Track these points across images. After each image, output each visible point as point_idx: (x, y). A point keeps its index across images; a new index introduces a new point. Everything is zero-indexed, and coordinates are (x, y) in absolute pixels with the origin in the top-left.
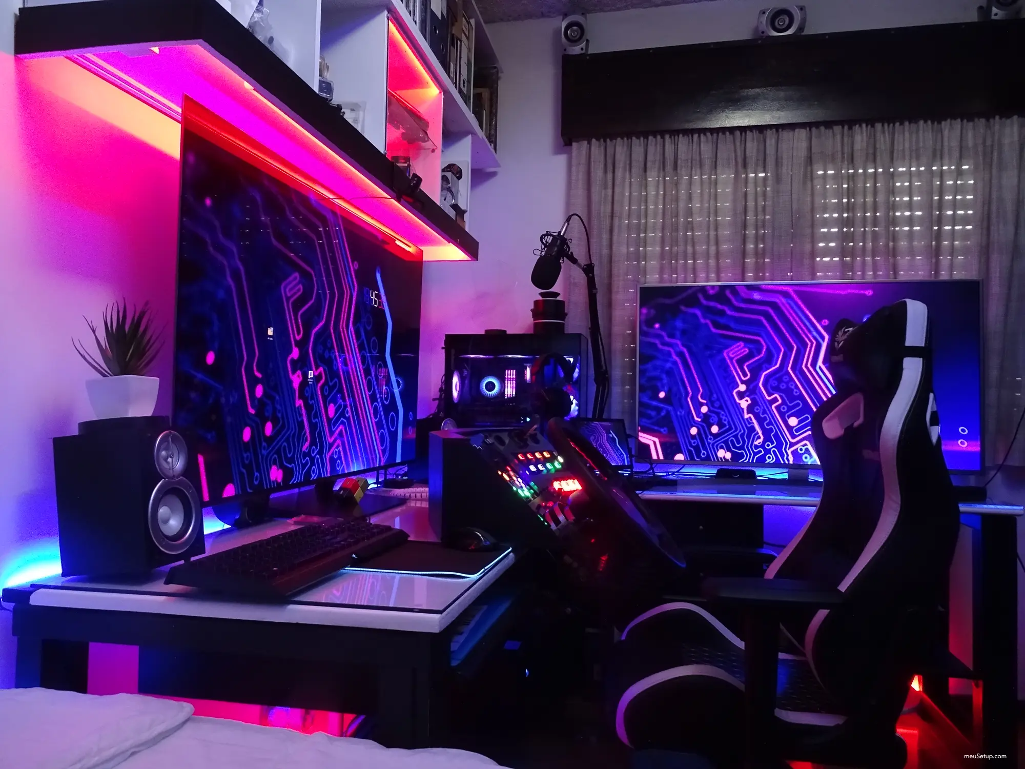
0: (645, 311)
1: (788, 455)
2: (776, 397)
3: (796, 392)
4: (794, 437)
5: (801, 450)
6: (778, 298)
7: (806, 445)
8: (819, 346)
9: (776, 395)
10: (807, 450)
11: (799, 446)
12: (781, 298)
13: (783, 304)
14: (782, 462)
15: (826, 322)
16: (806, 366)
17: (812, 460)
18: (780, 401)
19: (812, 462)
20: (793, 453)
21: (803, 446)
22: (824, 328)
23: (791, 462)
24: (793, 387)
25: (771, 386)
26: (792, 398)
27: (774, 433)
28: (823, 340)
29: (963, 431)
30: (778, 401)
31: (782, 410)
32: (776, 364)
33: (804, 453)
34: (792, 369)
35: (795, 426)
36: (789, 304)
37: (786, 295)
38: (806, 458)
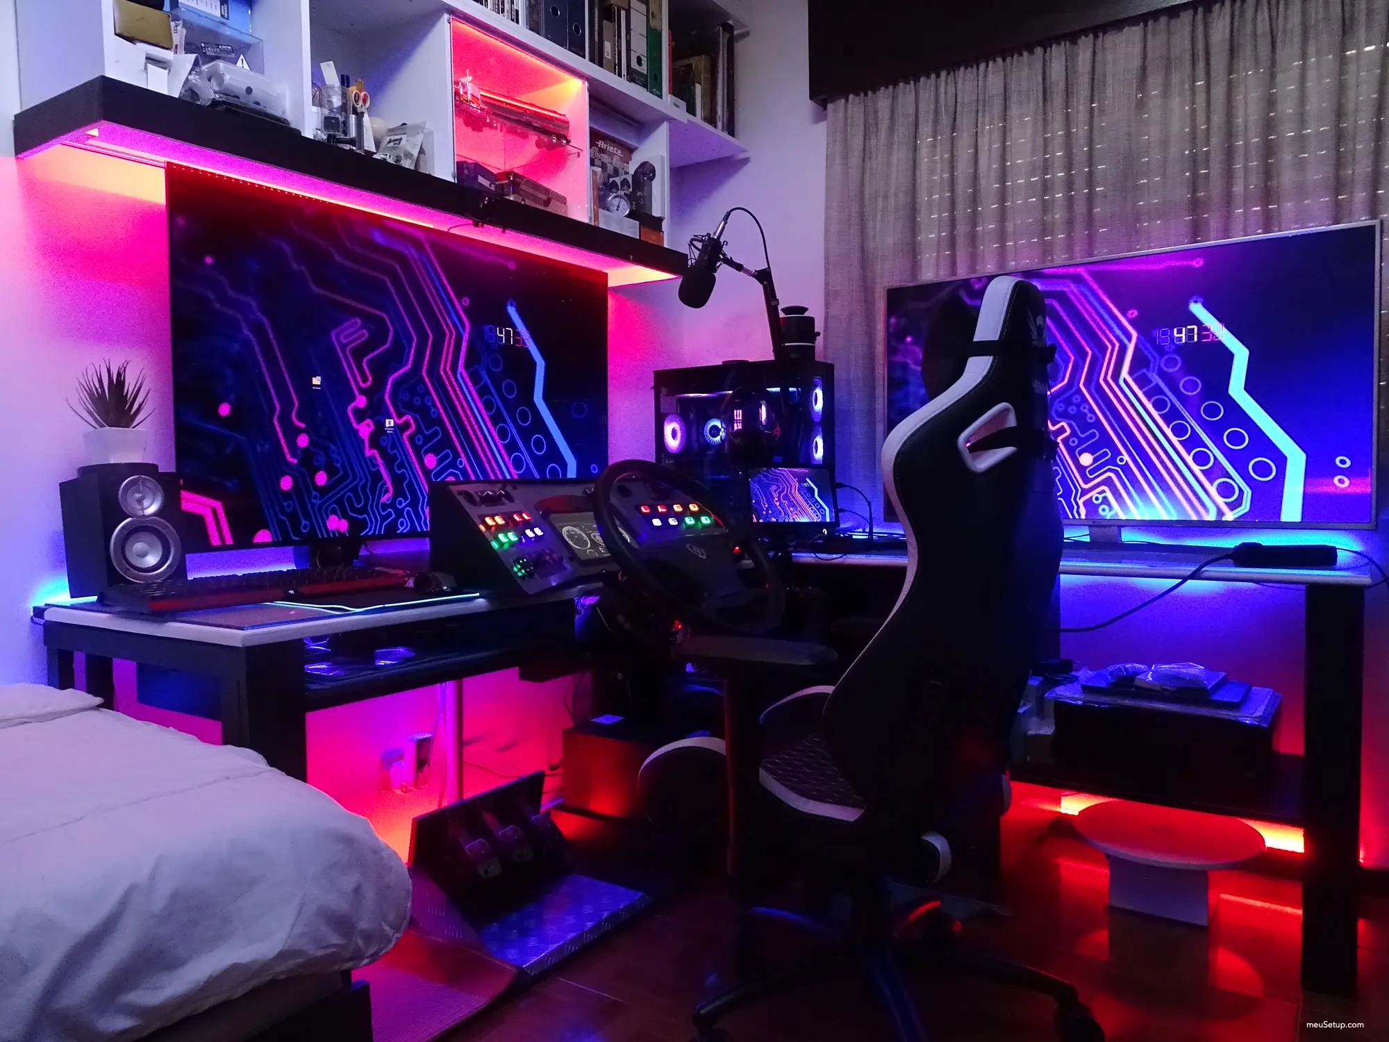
0: (893, 320)
1: (1078, 507)
2: (1063, 426)
3: (1091, 418)
4: (1087, 481)
5: (1097, 499)
6: (1069, 287)
7: (1104, 491)
8: (1123, 349)
9: (1063, 424)
10: (1105, 499)
11: (1094, 494)
12: (1072, 286)
13: (1072, 292)
14: (1071, 517)
15: (1134, 313)
16: (1105, 380)
17: (1112, 513)
18: (1068, 431)
19: (1112, 516)
20: (1085, 503)
21: (1100, 493)
22: (1131, 322)
23: (1083, 517)
24: (1086, 411)
25: (1057, 412)
26: (1085, 426)
27: (1060, 476)
28: (1130, 339)
29: (1343, 462)
30: (1065, 431)
31: (1072, 444)
32: (1063, 380)
33: (1102, 503)
34: (1085, 385)
35: (1088, 467)
36: (1082, 293)
37: (1077, 279)
38: (1104, 510)
